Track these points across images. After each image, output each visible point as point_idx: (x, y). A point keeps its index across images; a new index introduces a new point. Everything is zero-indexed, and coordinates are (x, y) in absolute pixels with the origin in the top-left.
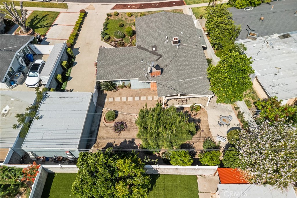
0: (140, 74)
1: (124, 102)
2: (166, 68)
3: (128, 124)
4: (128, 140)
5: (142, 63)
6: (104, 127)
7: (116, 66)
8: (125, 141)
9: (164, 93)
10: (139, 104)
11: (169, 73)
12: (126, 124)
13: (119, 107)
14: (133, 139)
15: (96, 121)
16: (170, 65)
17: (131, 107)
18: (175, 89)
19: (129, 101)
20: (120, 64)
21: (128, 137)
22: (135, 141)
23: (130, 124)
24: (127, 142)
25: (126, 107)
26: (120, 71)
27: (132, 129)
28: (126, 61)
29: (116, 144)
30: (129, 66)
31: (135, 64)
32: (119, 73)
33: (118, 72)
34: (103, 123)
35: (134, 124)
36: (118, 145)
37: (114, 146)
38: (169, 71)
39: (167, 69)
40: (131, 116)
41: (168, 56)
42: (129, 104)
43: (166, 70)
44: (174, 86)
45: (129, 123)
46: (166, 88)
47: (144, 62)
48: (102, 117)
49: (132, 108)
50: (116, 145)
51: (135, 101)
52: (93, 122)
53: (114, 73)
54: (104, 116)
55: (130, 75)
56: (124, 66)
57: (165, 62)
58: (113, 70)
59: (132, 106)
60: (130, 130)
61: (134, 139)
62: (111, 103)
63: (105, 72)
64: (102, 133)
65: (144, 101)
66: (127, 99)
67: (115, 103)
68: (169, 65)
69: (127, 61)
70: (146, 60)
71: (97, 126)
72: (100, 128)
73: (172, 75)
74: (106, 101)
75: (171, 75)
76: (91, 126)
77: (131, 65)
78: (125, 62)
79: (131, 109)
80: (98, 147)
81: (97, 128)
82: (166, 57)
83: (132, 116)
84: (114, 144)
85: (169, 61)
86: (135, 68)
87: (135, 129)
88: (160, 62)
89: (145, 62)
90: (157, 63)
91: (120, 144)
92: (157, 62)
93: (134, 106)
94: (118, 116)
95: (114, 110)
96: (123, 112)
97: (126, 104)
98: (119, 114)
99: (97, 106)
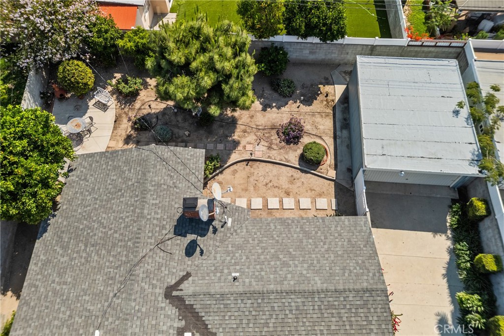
0: (245, 230)
1: (288, 194)
2: (164, 232)
3: (276, 139)
4: (274, 109)
5: (238, 267)
6: (324, 135)
7: (318, 261)
8: (279, 108)
9: (189, 157)
10: (252, 188)
11: (160, 211)
12: (279, 140)
13: (299, 184)
14: (264, 110)
15: (343, 149)
16: (149, 241)
17: (270, 181)
18: (159, 160)
19: (276, 196)
20: (305, 265)
21: (274, 115)
22: (261, 107)
23: (272, 138)
24: (275, 106)
25: (284, 182)
26: (305, 241)
27: (266, 128)
28: (289, 276)
29: (295, 104)
30: (278, 259)
31: (258, 267)
32: (307, 234)
33: (310, 241)
34: (328, 143)
35: (264, 138)
36: (291, 101)
37: (298, 101)
38: (159, 216)
39: (163, 227)
40: (271, 155)
41: (146, 287)
42: (277, 189)
43: (168, 227)
44: (158, 167)
45: (274, 141)
46: (179, 168)
47: (230, 273)
48: (333, 157)
49: (269, 179)
50: (295, 102)
51: (263, 197)
52: (350, 147)
53: (323, 238)
54: (329, 160)
55: (273, 227)
56: (293, 258)
57: (161, 260)
58: (326, 247)
59: (271, 184)
60: (272, 126)
61: (262, 110)
62: (320, 195)
63: (349, 241)
64: (326, 125)
65: (240, 197)
66: (281, 202)
67: (309, 193)
68: (153, 241)
69: (286, 277)
70: (223, 278)
71: (338, 137)
72: (331, 133)
73: (154, 202)
74: (334, 201)
75: (158, 202)
76: (350, 138)
77: (272, 263)
78: (290, 272)
79: (270, 174)
80: (327, 100)
81: (338, 133)
82: (155, 282)
83: (267, 156)
84: (298, 104)
85: (150, 261)
86: (260, 251)
87: (260, 128)
88: (178, 268)
89: (226, 271)
90: (190, 263)
91: (287, 104)
92: (189, 269)
93: (265, 183)
94: (299, 159)
95: (309, 175)
96: (289, 168)
97: (283, 190)
98: (297, 163)
99: (352, 189)
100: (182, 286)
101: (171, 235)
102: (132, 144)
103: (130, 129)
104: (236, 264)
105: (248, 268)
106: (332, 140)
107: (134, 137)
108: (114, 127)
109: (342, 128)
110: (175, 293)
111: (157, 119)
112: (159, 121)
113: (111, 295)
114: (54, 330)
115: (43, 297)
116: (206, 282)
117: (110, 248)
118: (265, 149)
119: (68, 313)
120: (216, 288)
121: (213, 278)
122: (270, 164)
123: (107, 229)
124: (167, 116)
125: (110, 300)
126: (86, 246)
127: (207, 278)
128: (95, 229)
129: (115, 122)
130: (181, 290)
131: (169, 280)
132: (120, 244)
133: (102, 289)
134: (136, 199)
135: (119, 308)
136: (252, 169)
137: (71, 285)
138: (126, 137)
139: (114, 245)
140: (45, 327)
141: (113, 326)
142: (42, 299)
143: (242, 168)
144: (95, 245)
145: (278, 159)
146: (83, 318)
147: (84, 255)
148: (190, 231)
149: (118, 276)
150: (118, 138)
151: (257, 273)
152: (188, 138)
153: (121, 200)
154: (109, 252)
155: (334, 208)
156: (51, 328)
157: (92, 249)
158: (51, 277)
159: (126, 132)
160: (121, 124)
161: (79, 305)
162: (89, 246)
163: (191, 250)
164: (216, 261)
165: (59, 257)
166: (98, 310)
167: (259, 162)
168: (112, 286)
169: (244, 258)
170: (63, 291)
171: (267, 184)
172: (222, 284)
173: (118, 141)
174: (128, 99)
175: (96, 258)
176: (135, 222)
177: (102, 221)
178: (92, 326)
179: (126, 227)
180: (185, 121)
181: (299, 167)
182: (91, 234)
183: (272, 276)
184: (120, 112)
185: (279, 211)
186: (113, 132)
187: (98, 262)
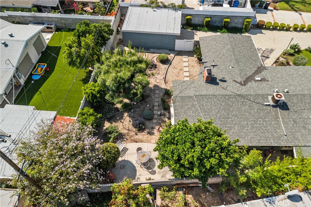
1: (182, 69)
2: (218, 88)
3: (154, 72)
6: (153, 56)
11: (209, 90)
12: (154, 70)
13: (176, 66)
19: (183, 73)
25: (176, 71)
31: (226, 62)
34: (156, 55)
38: (212, 89)
40: (163, 73)
41: (243, 90)
42: (179, 73)
43: (216, 87)
47: (230, 69)
49: (174, 75)
51: (184, 77)
57: (231, 88)
62: (182, 60)
66: (186, 72)
67: (181, 63)
69: (228, 54)
70: (233, 71)
71: (153, 52)
72: (151, 54)
74: (184, 56)
75: (205, 91)
77: (223, 58)
79: (172, 75)
81: (151, 52)
83: (163, 75)
85: (233, 90)
88: (232, 83)
90: (229, 81)
92: (232, 81)
93: (177, 77)
94: (165, 64)
95: (172, 62)
96: (169, 69)
97: (180, 71)
98: (167, 66)
99: (178, 51)
100: (239, 82)
101: (219, 86)
102: (154, 131)
103: (143, 133)
104: (226, 68)
105: (227, 64)
106: (154, 54)
107: (149, 130)
108: (141, 142)
109: (149, 50)
110: (243, 83)
111: (137, 120)
112: (138, 119)
113: (250, 102)
114: (268, 124)
115: (255, 133)
116: (235, 75)
117: (229, 106)
118: (159, 75)
119: (260, 119)
120: (238, 72)
121: (233, 73)
122: (167, 75)
123: (220, 109)
124: (135, 116)
125: (252, 102)
126: (229, 118)
127: (234, 75)
128: (220, 115)
129: (137, 142)
130: (241, 82)
131: (238, 85)
132: (227, 102)
133: (248, 106)
134: (204, 98)
135: (254, 98)
136: (169, 81)
137: (248, 121)
138: (149, 135)
139: (228, 105)
140: (267, 129)
141: (261, 99)
142: (256, 133)
143: (169, 85)
144: (228, 114)
145: (164, 71)
146: (260, 112)
147: (233, 118)
148: (216, 81)
149: (241, 101)
150: (149, 139)
151: (229, 62)
152: (151, 105)
153: (205, 105)
154: (231, 106)
155: (187, 57)
156: (267, 126)
157: (230, 115)
158: (246, 132)
159: (145, 135)
160: (139, 138)
161: (256, 115)
162: (229, 116)
163: (224, 81)
164: (226, 74)
165: (236, 130)
166: (256, 106)
167: (166, 79)
168: (246, 102)
169: (223, 66)
170: (251, 124)
171: (177, 76)
172: (235, 70)
173: (151, 139)
174: (119, 137)
175: (234, 112)
176: (216, 97)
177: (216, 112)
178: (263, 108)
179: (219, 100)
180: (140, 107)
181: (169, 65)
182: (223, 116)
183: (229, 58)
184: (129, 140)
185: (190, 73)
186: (145, 142)
187: (236, 111)
